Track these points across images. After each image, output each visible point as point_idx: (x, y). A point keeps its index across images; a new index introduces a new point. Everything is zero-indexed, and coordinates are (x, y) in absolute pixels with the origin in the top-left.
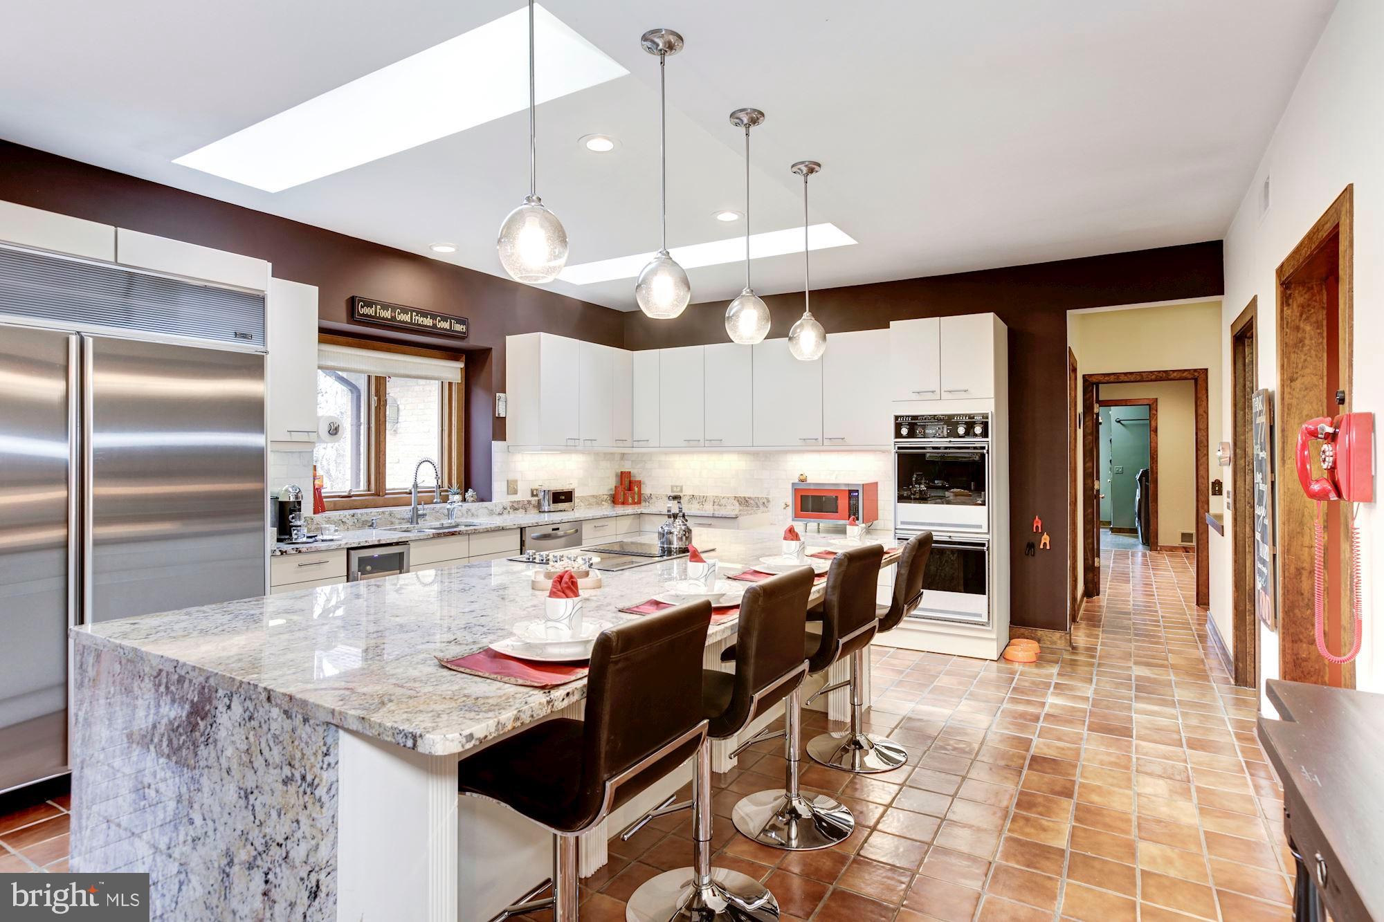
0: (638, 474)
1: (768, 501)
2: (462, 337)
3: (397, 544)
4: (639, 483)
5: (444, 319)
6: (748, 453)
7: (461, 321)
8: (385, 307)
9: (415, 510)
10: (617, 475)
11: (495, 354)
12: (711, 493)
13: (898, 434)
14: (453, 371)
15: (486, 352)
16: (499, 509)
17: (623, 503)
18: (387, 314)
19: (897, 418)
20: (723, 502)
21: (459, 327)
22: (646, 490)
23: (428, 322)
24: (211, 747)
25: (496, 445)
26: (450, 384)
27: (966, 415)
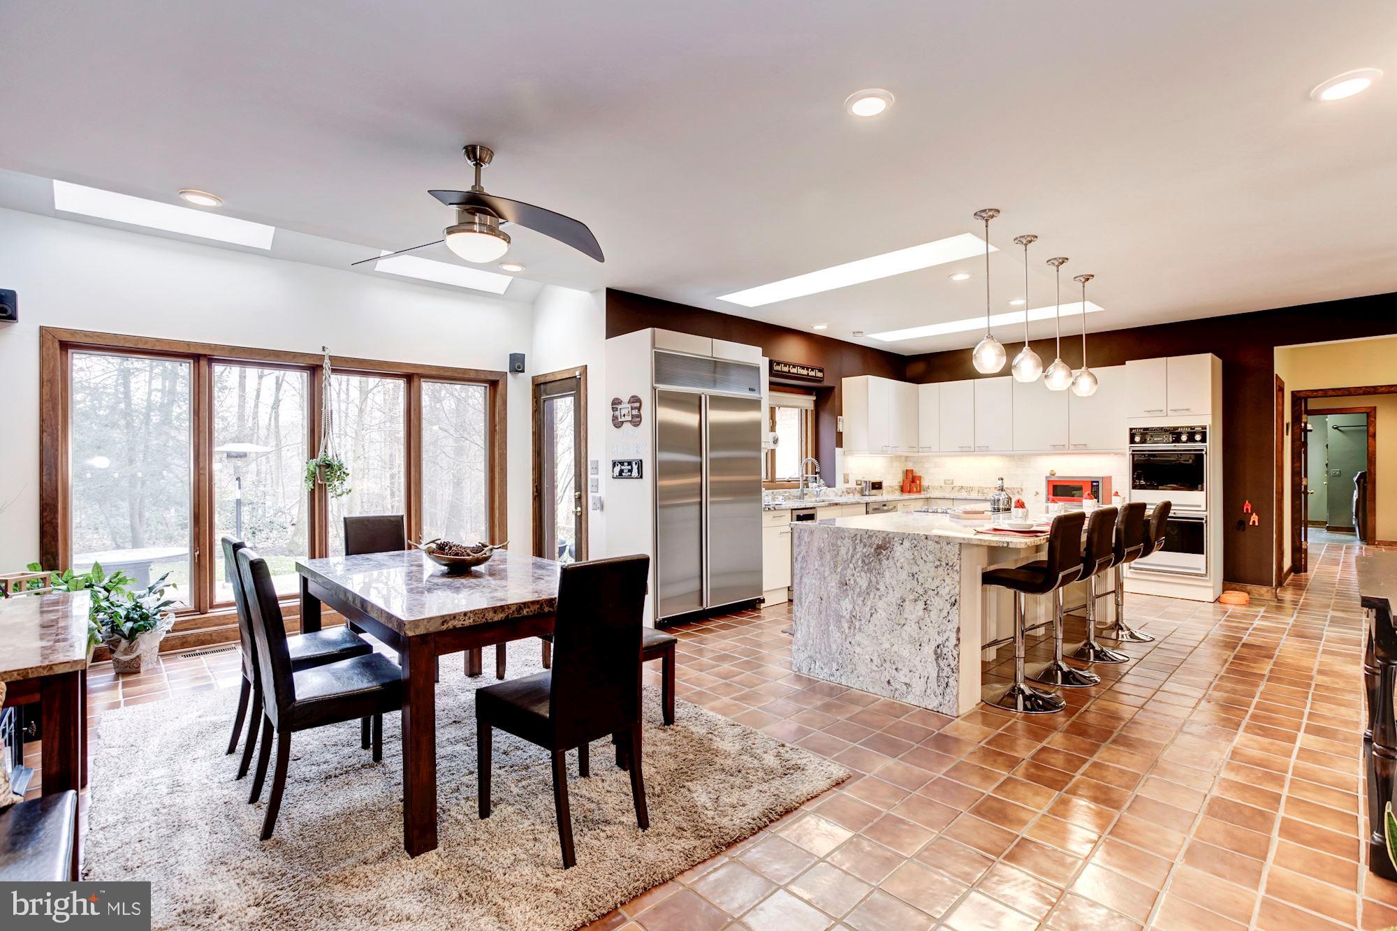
0: (918, 471)
1: (1022, 490)
2: (820, 380)
3: (811, 508)
4: (920, 478)
5: (813, 370)
6: (1006, 456)
7: (821, 371)
8: (785, 365)
9: (802, 491)
10: (903, 472)
11: (836, 390)
12: (976, 484)
13: (1132, 441)
14: (808, 402)
15: (831, 389)
16: (840, 493)
17: (909, 492)
18: (786, 369)
19: (1131, 429)
20: (985, 491)
21: (820, 375)
22: (925, 483)
23: (805, 372)
24: (890, 560)
25: (838, 450)
26: (806, 410)
27: (1188, 427)
